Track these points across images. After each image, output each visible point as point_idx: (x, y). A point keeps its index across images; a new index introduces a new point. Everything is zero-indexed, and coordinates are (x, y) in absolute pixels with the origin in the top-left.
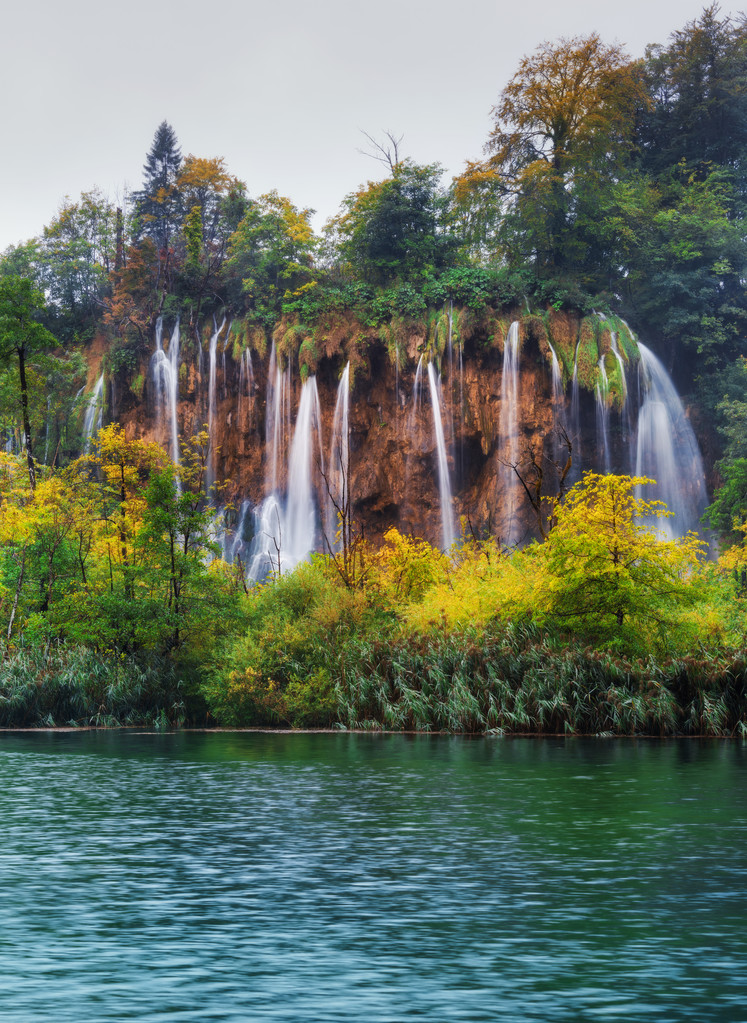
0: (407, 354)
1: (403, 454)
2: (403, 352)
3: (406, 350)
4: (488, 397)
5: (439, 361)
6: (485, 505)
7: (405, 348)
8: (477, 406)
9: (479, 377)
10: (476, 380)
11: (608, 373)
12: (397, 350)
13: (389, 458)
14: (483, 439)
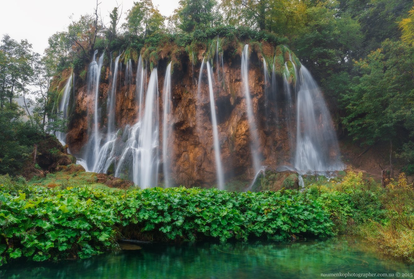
0: (198, 58)
1: (195, 105)
2: (196, 57)
3: (197, 56)
4: (234, 80)
5: (212, 61)
6: (232, 128)
7: (197, 55)
8: (229, 83)
9: (230, 71)
10: (228, 71)
11: (289, 69)
12: (193, 55)
13: (189, 107)
14: (231, 98)
